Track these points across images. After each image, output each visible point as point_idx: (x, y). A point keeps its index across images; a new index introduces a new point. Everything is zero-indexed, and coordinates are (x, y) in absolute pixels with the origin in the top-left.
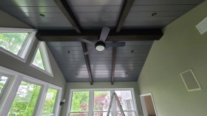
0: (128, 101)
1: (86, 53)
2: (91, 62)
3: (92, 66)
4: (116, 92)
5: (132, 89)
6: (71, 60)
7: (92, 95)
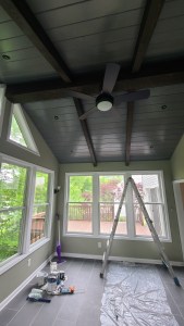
0: (153, 191)
1: (83, 117)
2: (92, 132)
3: (93, 138)
4: (133, 177)
5: (161, 172)
6: (62, 130)
7: (96, 181)
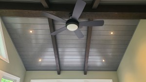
5: (111, 81)
6: (34, 41)
